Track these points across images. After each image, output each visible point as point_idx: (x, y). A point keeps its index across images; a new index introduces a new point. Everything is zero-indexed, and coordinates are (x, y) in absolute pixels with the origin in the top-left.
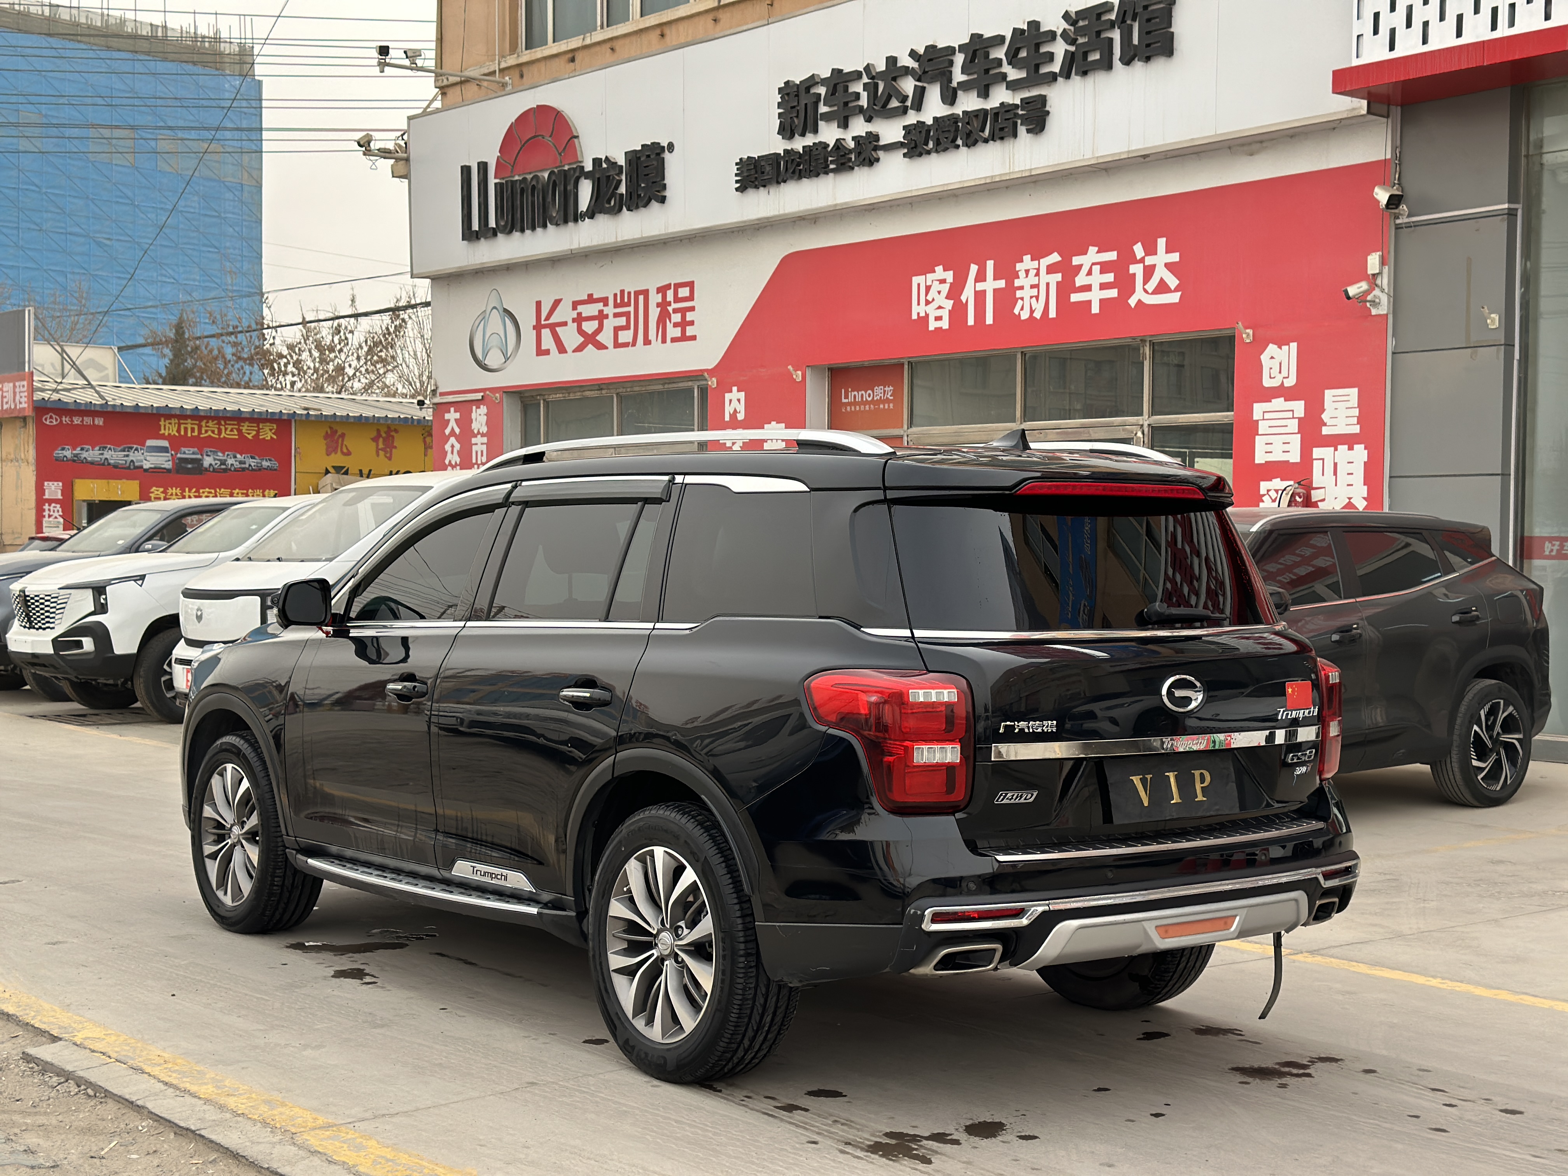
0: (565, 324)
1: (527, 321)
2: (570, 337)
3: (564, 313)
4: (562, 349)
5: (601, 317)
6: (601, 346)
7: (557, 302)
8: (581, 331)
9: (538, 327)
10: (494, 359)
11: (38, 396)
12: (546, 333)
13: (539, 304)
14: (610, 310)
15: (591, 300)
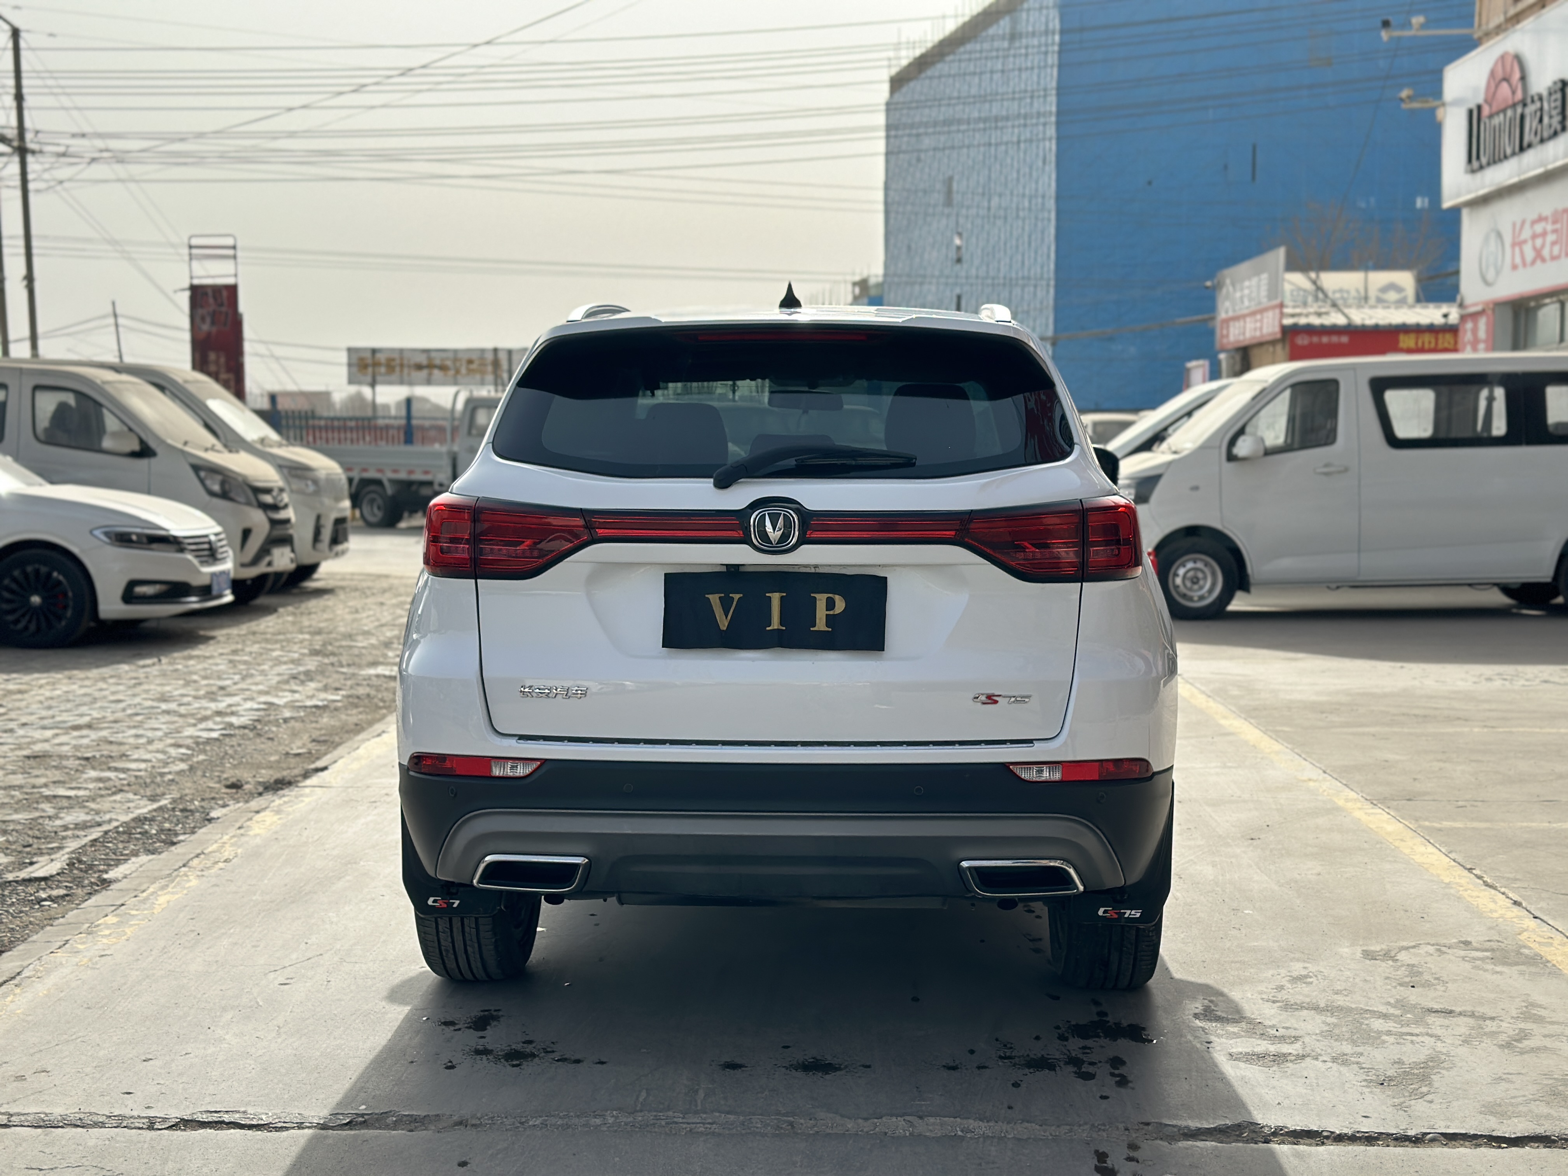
0: (1525, 242)
1: (1508, 239)
2: (1529, 254)
3: (1526, 233)
4: (1524, 264)
5: (1544, 234)
6: (1543, 260)
7: (1523, 223)
8: (1534, 248)
9: (1514, 245)
10: (1490, 276)
11: (1287, 321)
12: (1517, 250)
13: (1514, 225)
14: (1549, 227)
15: (1541, 219)
